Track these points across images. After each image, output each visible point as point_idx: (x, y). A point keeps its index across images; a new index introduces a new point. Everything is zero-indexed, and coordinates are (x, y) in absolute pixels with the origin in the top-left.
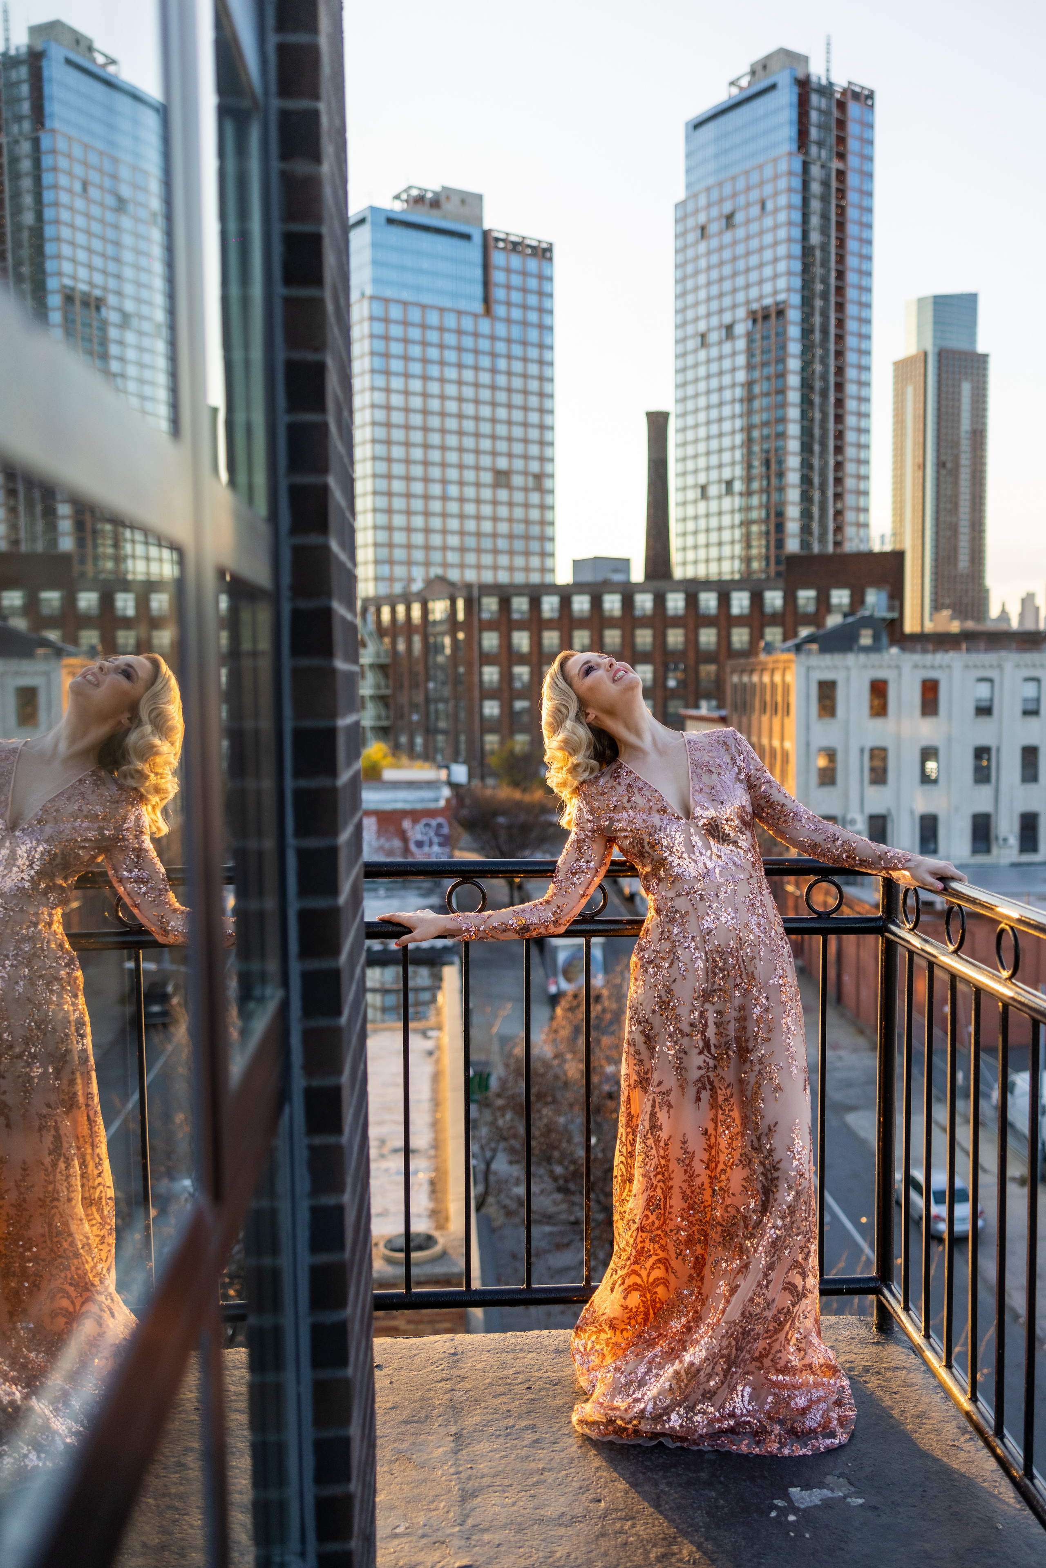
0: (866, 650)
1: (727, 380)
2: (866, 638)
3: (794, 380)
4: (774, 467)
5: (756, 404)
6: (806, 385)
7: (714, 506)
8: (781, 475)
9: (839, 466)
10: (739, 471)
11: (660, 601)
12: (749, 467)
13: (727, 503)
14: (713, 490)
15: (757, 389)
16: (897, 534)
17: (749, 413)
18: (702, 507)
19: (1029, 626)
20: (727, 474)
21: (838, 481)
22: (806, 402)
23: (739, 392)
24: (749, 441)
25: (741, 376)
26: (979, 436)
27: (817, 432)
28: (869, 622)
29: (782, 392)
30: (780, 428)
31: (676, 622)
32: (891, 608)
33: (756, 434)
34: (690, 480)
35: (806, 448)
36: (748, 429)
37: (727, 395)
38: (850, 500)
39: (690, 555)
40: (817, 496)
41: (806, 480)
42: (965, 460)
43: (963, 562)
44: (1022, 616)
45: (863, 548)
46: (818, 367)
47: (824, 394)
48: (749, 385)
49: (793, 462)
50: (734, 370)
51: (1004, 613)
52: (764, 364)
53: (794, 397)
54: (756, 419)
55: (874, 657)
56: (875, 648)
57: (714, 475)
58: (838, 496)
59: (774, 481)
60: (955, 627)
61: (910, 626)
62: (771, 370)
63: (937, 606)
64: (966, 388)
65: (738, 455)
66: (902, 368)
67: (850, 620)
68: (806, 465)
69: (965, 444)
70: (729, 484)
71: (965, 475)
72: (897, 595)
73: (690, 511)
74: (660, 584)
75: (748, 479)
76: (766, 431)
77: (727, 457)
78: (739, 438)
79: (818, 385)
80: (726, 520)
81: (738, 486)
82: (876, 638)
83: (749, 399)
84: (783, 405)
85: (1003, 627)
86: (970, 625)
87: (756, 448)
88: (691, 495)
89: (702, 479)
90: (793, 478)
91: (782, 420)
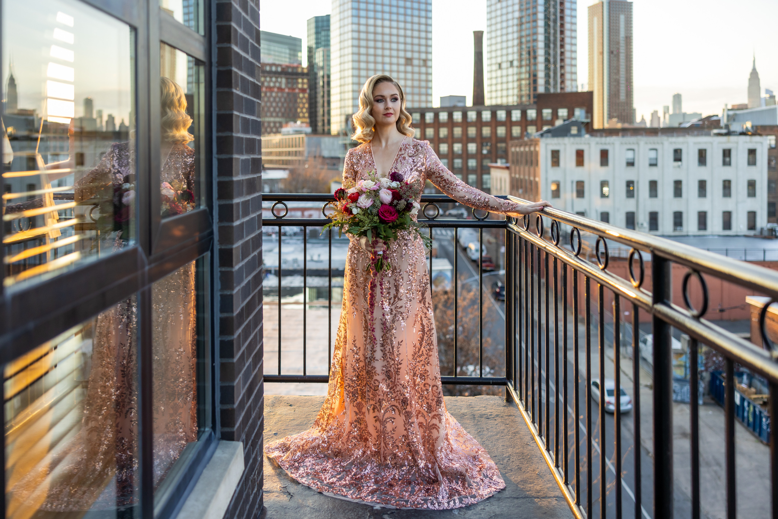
0: (574, 136)
1: (510, 16)
2: (574, 130)
3: (541, 16)
4: (532, 54)
5: (524, 27)
6: (547, 18)
7: (504, 72)
8: (535, 58)
9: (562, 53)
10: (516, 56)
11: (479, 114)
12: (521, 55)
13: (510, 71)
14: (504, 65)
15: (524, 20)
16: (591, 83)
17: (521, 31)
18: (499, 73)
19: (655, 125)
20: (510, 58)
21: (562, 60)
22: (547, 26)
23: (516, 22)
24: (521, 43)
25: (517, 14)
26: (628, 39)
27: (552, 38)
28: (575, 123)
29: (535, 21)
30: (535, 37)
31: (487, 124)
32: (587, 117)
33: (524, 40)
34: (494, 61)
35: (547, 46)
36: (520, 37)
37: (510, 23)
38: (568, 69)
39: (494, 95)
40: (552, 67)
41: (547, 60)
42: (622, 50)
43: (623, 97)
44: (652, 121)
45: (574, 90)
46: (552, 10)
47: (555, 21)
48: (521, 18)
49: (541, 52)
50: (513, 12)
51: (643, 120)
52: (527, 9)
53: (541, 23)
54: (524, 33)
55: (577, 139)
56: (579, 135)
57: (505, 58)
58: (562, 67)
59: (532, 61)
60: (619, 126)
61: (597, 125)
62: (531, 11)
63: (610, 117)
64: (622, 18)
65: (516, 49)
66: (592, 10)
67: (567, 122)
68: (547, 53)
69: (622, 43)
70: (512, 62)
71: (622, 57)
72: (590, 111)
73: (494, 75)
74: (479, 107)
75: (521, 60)
76: (528, 39)
77: (510, 50)
78: (516, 42)
79: (552, 17)
80: (510, 79)
81: (516, 63)
82: (579, 130)
83: (521, 24)
84: (536, 27)
85: (643, 126)
86: (626, 125)
87: (524, 46)
88: (494, 67)
89: (499, 60)
90: (541, 59)
91: (535, 34)
